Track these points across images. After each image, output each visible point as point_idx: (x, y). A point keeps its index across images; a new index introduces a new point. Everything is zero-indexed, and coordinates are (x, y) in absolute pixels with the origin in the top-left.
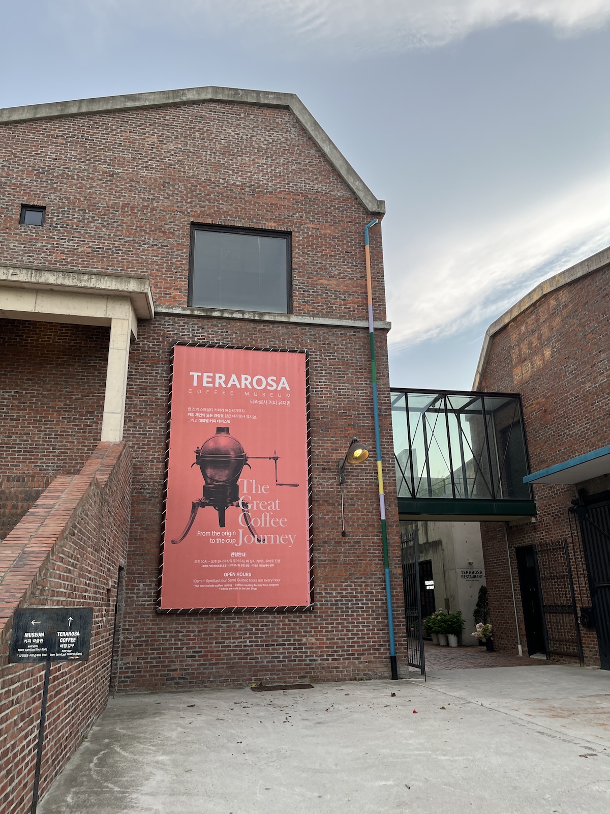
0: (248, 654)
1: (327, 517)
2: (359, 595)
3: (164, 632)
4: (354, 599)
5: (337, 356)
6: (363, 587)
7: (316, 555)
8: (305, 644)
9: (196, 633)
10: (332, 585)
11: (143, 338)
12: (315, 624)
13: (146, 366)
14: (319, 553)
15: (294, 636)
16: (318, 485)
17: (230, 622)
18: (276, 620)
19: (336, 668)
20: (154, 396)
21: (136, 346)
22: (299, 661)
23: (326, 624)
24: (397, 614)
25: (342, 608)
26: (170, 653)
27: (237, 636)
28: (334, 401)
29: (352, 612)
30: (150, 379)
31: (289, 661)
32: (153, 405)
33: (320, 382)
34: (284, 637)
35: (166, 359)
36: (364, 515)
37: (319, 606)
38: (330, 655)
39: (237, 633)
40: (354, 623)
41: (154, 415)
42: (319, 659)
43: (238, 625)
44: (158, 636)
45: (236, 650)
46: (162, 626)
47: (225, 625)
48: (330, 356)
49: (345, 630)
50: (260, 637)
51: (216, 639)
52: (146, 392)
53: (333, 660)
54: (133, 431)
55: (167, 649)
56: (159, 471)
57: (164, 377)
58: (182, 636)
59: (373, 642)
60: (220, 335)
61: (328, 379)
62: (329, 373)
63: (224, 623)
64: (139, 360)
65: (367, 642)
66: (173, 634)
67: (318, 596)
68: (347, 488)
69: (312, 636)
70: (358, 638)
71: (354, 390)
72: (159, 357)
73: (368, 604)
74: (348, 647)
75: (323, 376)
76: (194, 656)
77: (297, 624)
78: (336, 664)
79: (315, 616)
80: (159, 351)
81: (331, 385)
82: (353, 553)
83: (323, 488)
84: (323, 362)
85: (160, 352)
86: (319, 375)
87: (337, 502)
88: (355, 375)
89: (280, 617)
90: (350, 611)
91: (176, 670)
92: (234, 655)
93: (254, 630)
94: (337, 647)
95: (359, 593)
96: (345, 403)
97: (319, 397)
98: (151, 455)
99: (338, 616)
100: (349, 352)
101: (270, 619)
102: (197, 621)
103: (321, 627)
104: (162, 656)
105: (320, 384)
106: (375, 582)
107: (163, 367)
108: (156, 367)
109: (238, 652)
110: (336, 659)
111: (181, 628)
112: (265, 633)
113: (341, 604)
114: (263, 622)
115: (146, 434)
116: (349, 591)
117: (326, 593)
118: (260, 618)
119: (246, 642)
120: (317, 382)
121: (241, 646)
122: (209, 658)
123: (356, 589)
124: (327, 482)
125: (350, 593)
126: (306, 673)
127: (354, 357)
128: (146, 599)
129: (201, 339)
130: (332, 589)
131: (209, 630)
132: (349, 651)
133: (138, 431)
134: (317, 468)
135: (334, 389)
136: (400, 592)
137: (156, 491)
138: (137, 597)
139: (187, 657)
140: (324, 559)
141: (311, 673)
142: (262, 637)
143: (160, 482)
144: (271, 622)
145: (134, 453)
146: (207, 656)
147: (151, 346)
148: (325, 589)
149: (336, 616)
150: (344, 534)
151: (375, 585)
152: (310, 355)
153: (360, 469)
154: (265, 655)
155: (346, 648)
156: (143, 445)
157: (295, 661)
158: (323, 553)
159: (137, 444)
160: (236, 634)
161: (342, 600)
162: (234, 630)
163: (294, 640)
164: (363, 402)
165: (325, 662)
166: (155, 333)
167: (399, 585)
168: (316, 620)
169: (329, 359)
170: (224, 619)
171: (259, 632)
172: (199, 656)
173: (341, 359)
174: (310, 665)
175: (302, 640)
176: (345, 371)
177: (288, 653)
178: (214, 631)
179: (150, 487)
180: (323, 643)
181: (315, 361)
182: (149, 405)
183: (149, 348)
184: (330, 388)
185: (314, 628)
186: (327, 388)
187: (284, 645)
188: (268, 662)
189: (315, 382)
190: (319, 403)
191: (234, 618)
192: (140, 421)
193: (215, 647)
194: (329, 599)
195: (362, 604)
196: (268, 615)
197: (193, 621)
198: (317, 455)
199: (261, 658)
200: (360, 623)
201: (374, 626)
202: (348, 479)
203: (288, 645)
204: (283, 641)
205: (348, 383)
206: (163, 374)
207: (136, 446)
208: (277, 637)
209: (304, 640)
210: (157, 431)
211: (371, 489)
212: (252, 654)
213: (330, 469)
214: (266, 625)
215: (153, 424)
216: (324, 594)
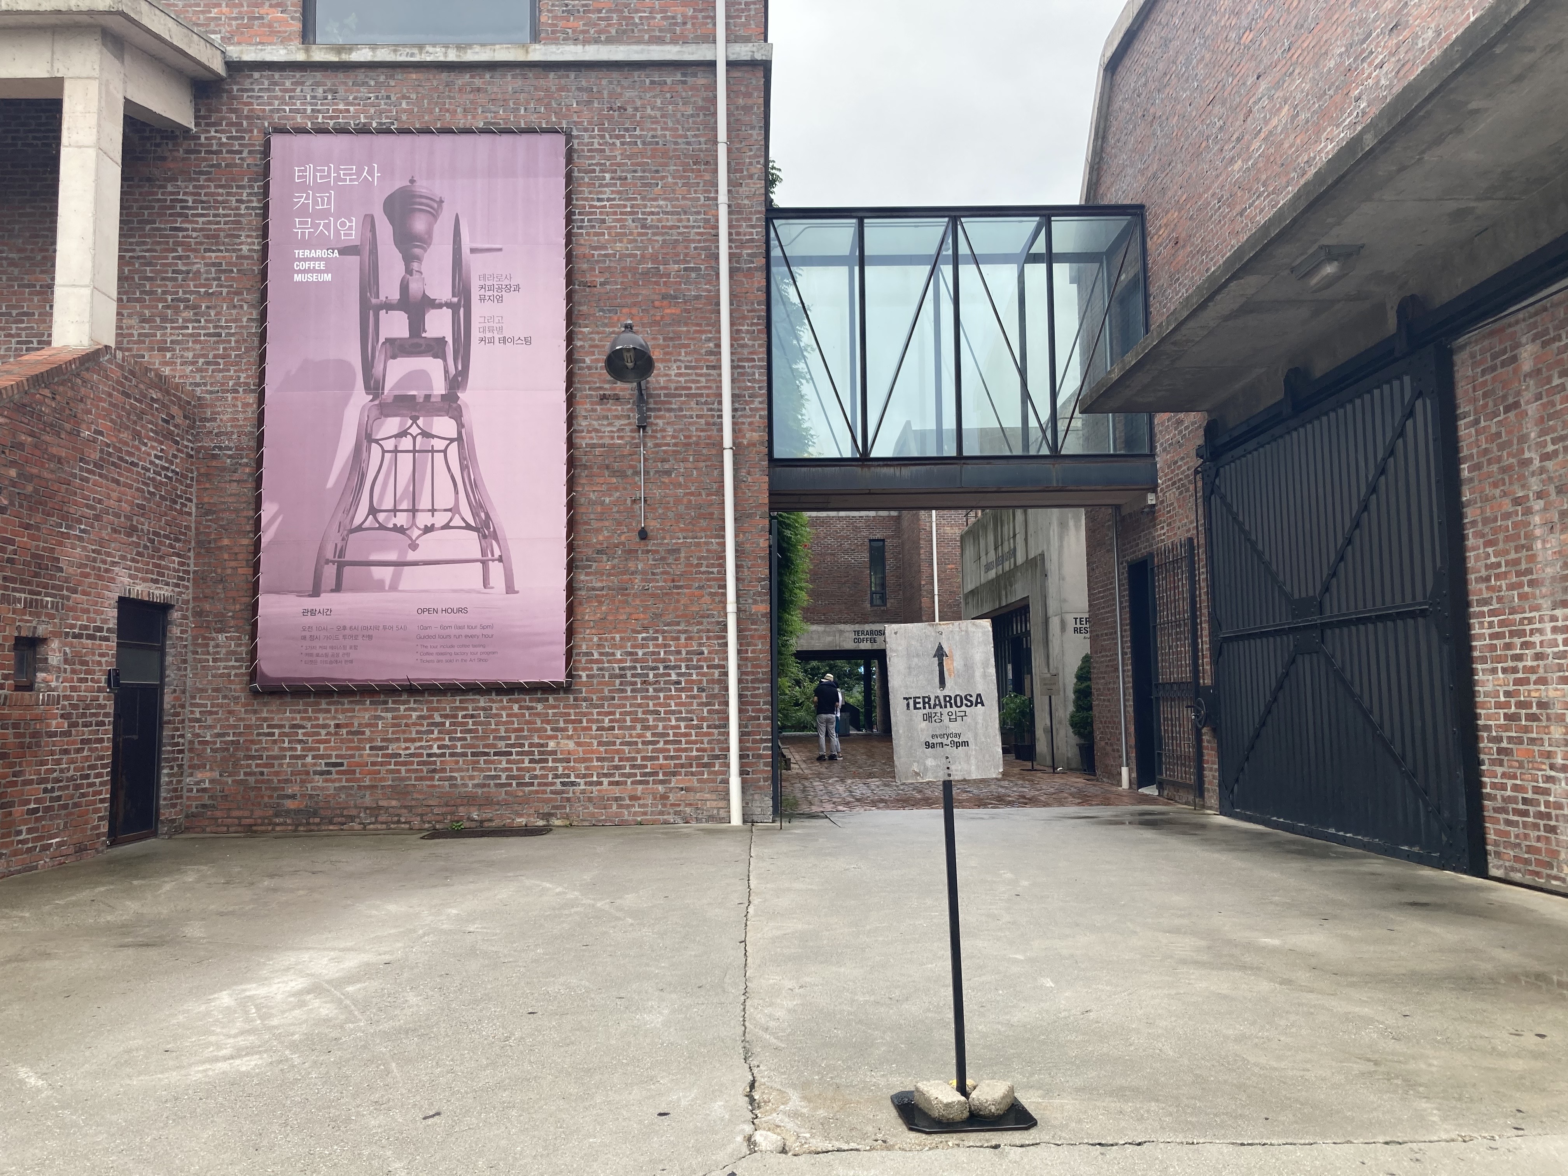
0: (434, 771)
1: (607, 500)
2: (672, 658)
3: (269, 727)
4: (661, 666)
5: (640, 137)
6: (683, 641)
7: (582, 577)
8: (554, 753)
9: (332, 729)
10: (613, 638)
11: (207, 125)
12: (576, 714)
13: (216, 187)
14: (587, 574)
15: (531, 737)
16: (589, 432)
17: (398, 710)
18: (494, 705)
19: (616, 799)
20: (234, 251)
21: (192, 143)
22: (539, 784)
23: (599, 714)
24: (753, 696)
25: (635, 683)
26: (281, 765)
27: (414, 735)
28: (630, 241)
29: (655, 690)
30: (225, 216)
31: (518, 785)
32: (232, 271)
33: (599, 200)
34: (509, 738)
35: (256, 169)
36: (692, 494)
37: (584, 679)
38: (605, 775)
39: (414, 730)
40: (658, 713)
41: (237, 293)
42: (582, 781)
43: (415, 715)
44: (259, 734)
45: (412, 763)
46: (265, 715)
47: (389, 715)
48: (623, 136)
49: (639, 726)
50: (460, 739)
51: (371, 740)
52: (217, 244)
53: (611, 783)
54: (194, 328)
55: (275, 758)
56: (249, 410)
57: (253, 208)
58: (304, 734)
59: (698, 750)
60: (373, 105)
61: (619, 192)
62: (620, 178)
63: (387, 710)
64: (201, 173)
65: (686, 750)
66: (287, 730)
67: (584, 660)
68: (656, 437)
69: (570, 738)
70: (666, 742)
71: (678, 213)
72: (241, 166)
73: (691, 675)
74: (644, 758)
75: (607, 185)
76: (329, 773)
77: (538, 715)
78: (616, 791)
79: (575, 699)
80: (241, 152)
81: (625, 206)
82: (663, 573)
83: (601, 438)
84: (608, 153)
85: (245, 155)
86: (597, 183)
87: (631, 467)
88: (681, 177)
89: (502, 701)
90: (651, 690)
91: (293, 797)
92: (408, 771)
93: (447, 724)
94: (621, 760)
95: (671, 653)
96: (657, 246)
97: (596, 234)
98: (231, 378)
99: (626, 698)
100: (670, 124)
101: (482, 704)
102: (333, 708)
103: (588, 721)
104: (265, 770)
105: (598, 204)
106: (708, 631)
107: (251, 187)
108: (238, 187)
109: (415, 767)
110: (617, 783)
111: (302, 718)
112: (470, 731)
113: (633, 676)
114: (466, 709)
115: (220, 335)
116: (651, 649)
117: (601, 654)
118: (461, 701)
119: (431, 747)
120: (592, 199)
121: (421, 755)
122: (358, 775)
123: (665, 646)
124: (610, 424)
125: (653, 653)
126: (554, 807)
127: (681, 136)
128: (232, 663)
129: (331, 118)
130: (614, 646)
131: (356, 724)
132: (646, 767)
133: (204, 328)
134: (587, 396)
135: (631, 213)
136: (761, 652)
137: (245, 453)
138: (215, 660)
139: (315, 773)
140: (599, 585)
141: (565, 807)
142: (465, 739)
143: (252, 433)
144: (484, 709)
145: (198, 376)
146: (354, 772)
147: (224, 140)
148: (599, 646)
149: (620, 698)
150: (643, 535)
151: (708, 638)
152: (577, 137)
153: (687, 395)
154: (470, 773)
155: (639, 762)
156: (215, 356)
157: (532, 784)
158: (596, 573)
159: (203, 356)
160: (411, 733)
161: (635, 668)
162: (407, 725)
163: (531, 745)
164: (699, 241)
165: (595, 788)
166: (232, 111)
167: (760, 637)
168: (577, 707)
169: (622, 144)
170: (386, 703)
171: (459, 729)
172: (338, 773)
173: (650, 143)
174: (563, 792)
175: (547, 745)
176: (657, 171)
177: (518, 769)
178: (368, 725)
179: (232, 445)
180: (593, 752)
181: (589, 151)
182: (225, 271)
183: (222, 144)
184: (622, 213)
185: (573, 722)
186: (615, 213)
187: (510, 753)
188: (475, 786)
189: (586, 199)
190: (595, 248)
191: (408, 702)
192: (208, 307)
193: (369, 755)
194: (606, 665)
195: (679, 675)
196: (477, 697)
197: (324, 706)
198: (589, 368)
199: (462, 778)
200: (673, 712)
201: (703, 719)
202: (656, 417)
203: (518, 753)
204: (507, 746)
205: (665, 199)
206: (252, 201)
207: (201, 361)
208: (495, 738)
209: (552, 745)
210: (242, 327)
211: (709, 437)
212: (443, 770)
213: (617, 398)
214: (472, 716)
215: (234, 312)
216: (596, 656)
